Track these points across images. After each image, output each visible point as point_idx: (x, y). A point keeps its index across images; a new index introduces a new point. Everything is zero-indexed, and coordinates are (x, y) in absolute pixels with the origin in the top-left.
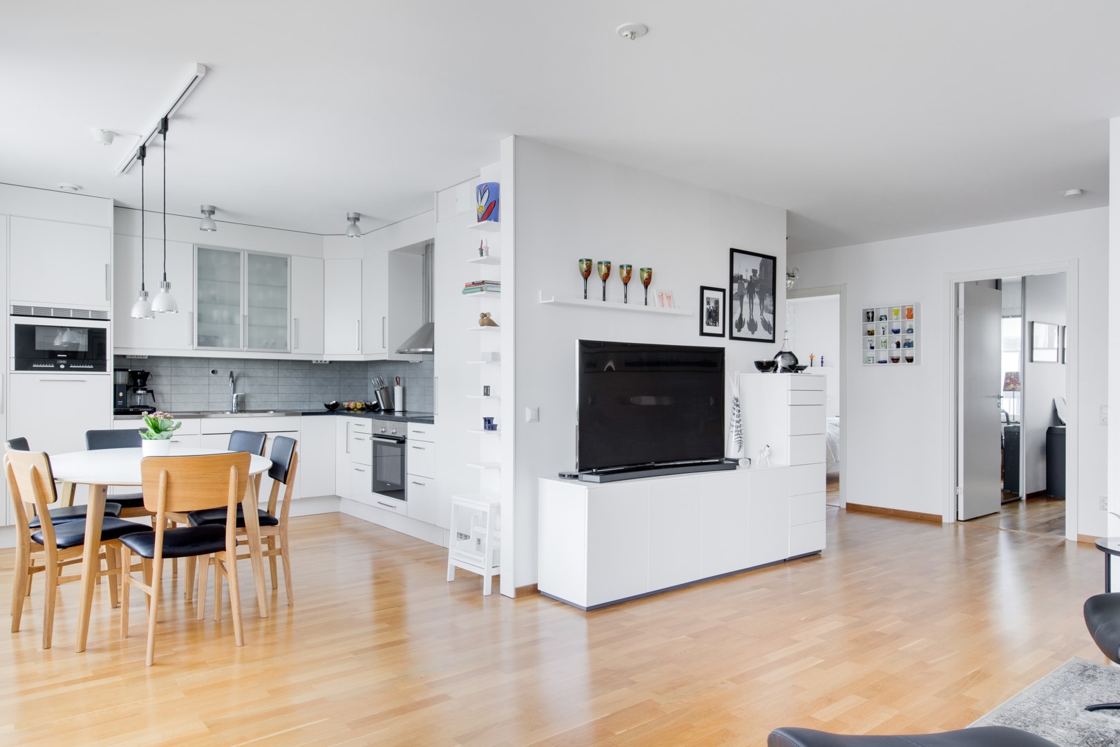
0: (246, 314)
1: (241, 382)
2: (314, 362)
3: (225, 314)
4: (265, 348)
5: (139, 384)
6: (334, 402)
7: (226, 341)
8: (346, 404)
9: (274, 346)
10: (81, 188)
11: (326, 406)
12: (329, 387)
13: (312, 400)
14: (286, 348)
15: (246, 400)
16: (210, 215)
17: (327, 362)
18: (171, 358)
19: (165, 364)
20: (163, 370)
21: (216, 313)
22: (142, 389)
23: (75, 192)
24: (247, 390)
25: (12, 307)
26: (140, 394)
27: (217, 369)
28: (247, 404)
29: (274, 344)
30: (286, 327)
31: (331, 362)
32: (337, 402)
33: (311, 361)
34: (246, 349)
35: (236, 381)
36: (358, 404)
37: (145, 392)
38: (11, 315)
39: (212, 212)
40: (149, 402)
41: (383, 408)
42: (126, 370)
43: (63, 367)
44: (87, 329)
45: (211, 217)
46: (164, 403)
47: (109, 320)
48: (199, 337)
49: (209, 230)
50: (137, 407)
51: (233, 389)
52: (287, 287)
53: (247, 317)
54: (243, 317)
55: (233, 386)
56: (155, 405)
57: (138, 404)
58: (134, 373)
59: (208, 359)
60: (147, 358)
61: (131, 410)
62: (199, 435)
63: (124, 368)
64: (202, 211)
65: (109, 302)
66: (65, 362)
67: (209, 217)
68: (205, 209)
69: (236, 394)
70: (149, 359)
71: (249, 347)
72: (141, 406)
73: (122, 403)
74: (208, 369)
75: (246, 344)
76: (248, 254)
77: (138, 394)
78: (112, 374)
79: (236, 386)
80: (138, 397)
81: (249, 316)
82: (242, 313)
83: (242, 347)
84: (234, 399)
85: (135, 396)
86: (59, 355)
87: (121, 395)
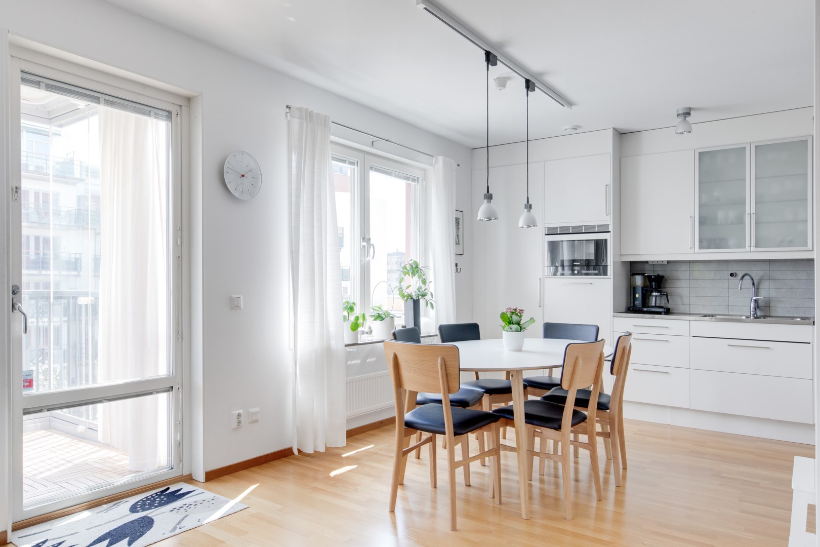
0: (753, 211)
1: (765, 286)
3: (732, 214)
4: (778, 246)
5: (654, 287)
7: (731, 242)
9: (791, 243)
10: (579, 127)
14: (807, 246)
15: (771, 305)
16: (685, 117)
18: (690, 262)
19: (684, 267)
20: (682, 273)
21: (721, 215)
22: (656, 292)
23: (577, 132)
24: (773, 294)
25: (546, 229)
26: (656, 296)
27: (737, 272)
28: (773, 309)
29: (791, 241)
30: (806, 221)
34: (753, 249)
35: (759, 284)
37: (659, 294)
38: (546, 235)
39: (687, 114)
40: (662, 302)
42: (642, 274)
43: (576, 272)
44: (594, 241)
45: (687, 119)
46: (681, 306)
47: (610, 232)
48: (701, 241)
49: (685, 133)
50: (652, 307)
51: (754, 292)
52: (807, 174)
53: (754, 215)
54: (749, 215)
55: (755, 290)
56: (669, 306)
57: (653, 304)
58: (649, 277)
59: (728, 262)
60: (666, 263)
61: (645, 309)
62: (689, 337)
63: (644, 272)
64: (678, 115)
65: (609, 216)
66: (579, 268)
67: (686, 119)
68: (680, 112)
69: (754, 298)
70: (669, 264)
71: (756, 246)
72: (656, 307)
73: (638, 303)
74: (726, 272)
75: (753, 243)
76: (756, 146)
77: (653, 296)
78: (612, 277)
79: (760, 290)
80: (654, 298)
81: (756, 213)
82: (748, 211)
83: (749, 248)
84: (752, 304)
85: (651, 297)
86: (574, 263)
87: (637, 296)
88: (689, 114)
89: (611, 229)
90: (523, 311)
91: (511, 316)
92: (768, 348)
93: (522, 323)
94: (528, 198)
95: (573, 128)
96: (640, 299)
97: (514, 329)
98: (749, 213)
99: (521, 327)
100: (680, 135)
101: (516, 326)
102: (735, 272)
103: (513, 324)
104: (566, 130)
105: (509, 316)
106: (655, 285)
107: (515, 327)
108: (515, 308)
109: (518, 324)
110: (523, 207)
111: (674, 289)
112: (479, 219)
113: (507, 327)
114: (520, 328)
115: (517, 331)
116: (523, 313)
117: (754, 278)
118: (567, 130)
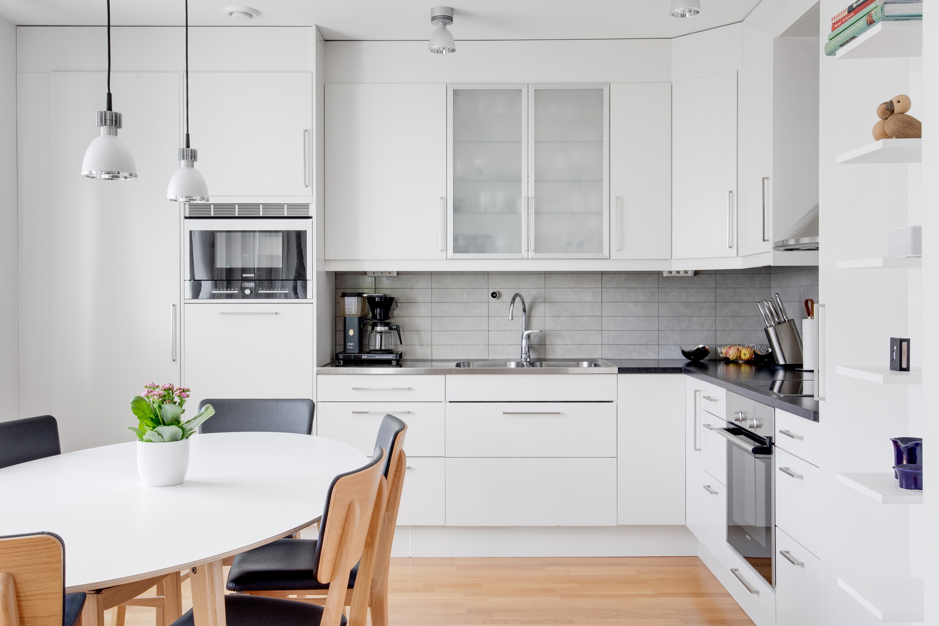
0: (532, 194)
1: (539, 312)
2: (665, 275)
3: (501, 197)
5: (378, 316)
6: (701, 346)
7: (500, 243)
8: (723, 351)
11: (684, 353)
12: (695, 319)
13: (662, 342)
14: (601, 250)
15: (548, 342)
16: (445, 24)
17: (690, 274)
18: (431, 274)
19: (423, 283)
20: (420, 293)
21: (484, 197)
22: (381, 325)
23: (253, 21)
24: (550, 325)
25: (187, 206)
26: (381, 332)
27: (502, 291)
28: (549, 347)
29: (581, 244)
30: (601, 213)
31: (696, 273)
32: (704, 348)
33: (660, 273)
34: (531, 254)
35: (531, 309)
36: (744, 351)
37: (386, 328)
38: (185, 218)
39: (448, 19)
40: (391, 342)
41: (782, 362)
42: (360, 295)
43: (248, 292)
44: (281, 234)
45: (448, 27)
46: (418, 347)
47: (311, 217)
48: (456, 239)
49: (444, 51)
50: (375, 351)
51: (525, 322)
52: (602, 141)
53: (534, 199)
54: (527, 200)
55: (526, 319)
56: (400, 349)
57: (378, 347)
58: (371, 299)
59: (487, 274)
60: (396, 275)
61: (365, 357)
62: (443, 404)
63: (361, 291)
64: (433, 19)
65: (310, 188)
66: (252, 285)
67: (445, 27)
68: (437, 13)
69: (526, 333)
70: (400, 276)
71: (536, 250)
72: (382, 351)
73: (352, 346)
74: (485, 291)
75: (532, 247)
76: (535, 90)
77: (377, 332)
78: (314, 301)
79: (532, 318)
80: (378, 336)
81: (536, 197)
82: (524, 194)
83: (527, 252)
84: (524, 342)
85: (372, 335)
86: (244, 275)
87: (351, 333)
88: (450, 19)
89: (312, 212)
90: (188, 390)
91: (160, 407)
92: (558, 413)
93: (183, 419)
94: (188, 135)
95: (246, 13)
96: (356, 339)
97: (166, 437)
98: (526, 196)
99: (183, 429)
100: (436, 54)
101: (174, 429)
102: (498, 290)
103: (165, 424)
104: (231, 14)
105: (156, 406)
106: (380, 315)
107: (168, 431)
108: (167, 386)
109: (176, 421)
110: (176, 154)
111: (407, 319)
112: (85, 172)
113: (149, 433)
114: (180, 431)
115: (174, 439)
116: (188, 396)
117: (525, 301)
118: (233, 15)
